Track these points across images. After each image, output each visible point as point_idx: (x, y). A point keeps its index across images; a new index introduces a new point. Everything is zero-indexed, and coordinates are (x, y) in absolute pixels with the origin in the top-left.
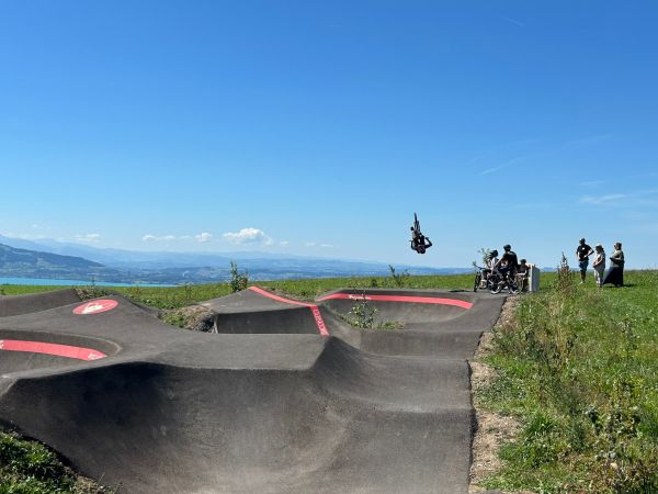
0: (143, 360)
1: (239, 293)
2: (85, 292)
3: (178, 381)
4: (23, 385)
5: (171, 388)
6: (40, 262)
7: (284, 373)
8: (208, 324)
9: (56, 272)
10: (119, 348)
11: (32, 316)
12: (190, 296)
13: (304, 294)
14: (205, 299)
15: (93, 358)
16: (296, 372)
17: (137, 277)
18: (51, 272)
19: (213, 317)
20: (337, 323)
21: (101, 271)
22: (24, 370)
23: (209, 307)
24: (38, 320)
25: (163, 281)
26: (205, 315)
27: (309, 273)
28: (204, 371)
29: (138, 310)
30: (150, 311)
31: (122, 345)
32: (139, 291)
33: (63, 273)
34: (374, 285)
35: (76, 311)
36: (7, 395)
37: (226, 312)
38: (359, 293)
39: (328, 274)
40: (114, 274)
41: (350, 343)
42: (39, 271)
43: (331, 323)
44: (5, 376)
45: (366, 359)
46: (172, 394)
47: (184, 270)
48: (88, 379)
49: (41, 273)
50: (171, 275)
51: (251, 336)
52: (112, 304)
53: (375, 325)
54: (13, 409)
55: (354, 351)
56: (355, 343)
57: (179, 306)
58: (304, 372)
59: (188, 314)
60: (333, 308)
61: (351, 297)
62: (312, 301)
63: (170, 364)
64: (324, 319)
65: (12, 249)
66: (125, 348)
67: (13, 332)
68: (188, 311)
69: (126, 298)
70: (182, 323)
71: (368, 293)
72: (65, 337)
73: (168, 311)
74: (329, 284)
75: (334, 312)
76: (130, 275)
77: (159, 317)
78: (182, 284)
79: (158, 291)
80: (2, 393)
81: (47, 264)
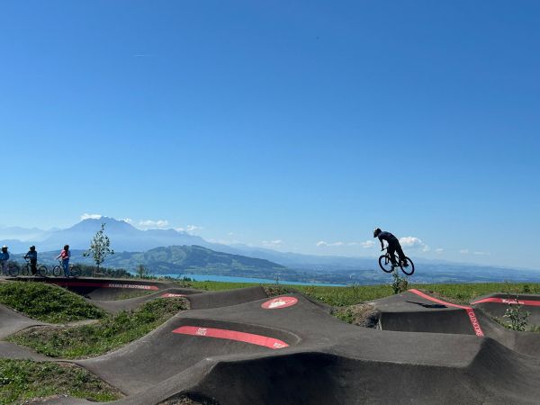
0: (320, 351)
1: (400, 295)
2: (271, 290)
3: (350, 371)
4: (222, 366)
5: (343, 377)
6: (235, 263)
7: (444, 370)
8: (373, 321)
9: (246, 272)
10: (299, 339)
11: (229, 309)
12: (357, 295)
13: (460, 297)
14: (370, 299)
15: (278, 346)
16: (455, 369)
17: (312, 277)
18: (243, 271)
19: (378, 315)
20: (491, 325)
21: (283, 272)
22: (223, 354)
23: (373, 306)
24: (233, 312)
25: (333, 281)
26: (370, 313)
27: (464, 278)
28: (371, 363)
29: (314, 307)
30: (322, 307)
31: (301, 336)
32: (313, 289)
33: (251, 272)
34: (527, 291)
35: (264, 306)
36: (210, 375)
37: (389, 311)
38: (512, 297)
39: (480, 279)
40: (292, 274)
41: (504, 344)
42: (234, 270)
43: (486, 325)
44: (208, 359)
45: (521, 360)
46: (344, 383)
47: (351, 271)
48: (274, 364)
49: (235, 272)
50: (340, 277)
51: (413, 334)
52: (293, 301)
53: (527, 328)
54: (214, 387)
55: (509, 352)
56: (509, 344)
57: (348, 304)
58: (463, 369)
59: (355, 311)
60: (488, 310)
61: (504, 301)
62: (468, 304)
63: (342, 355)
64: (478, 320)
65: (213, 252)
66: (305, 339)
67: (214, 322)
68: (356, 309)
69: (304, 295)
70: (350, 319)
71: (521, 298)
72: (256, 328)
73: (339, 308)
74: (483, 288)
75: (488, 314)
76: (306, 276)
77: (332, 313)
78: (350, 285)
79: (328, 290)
80: (206, 374)
81: (239, 265)
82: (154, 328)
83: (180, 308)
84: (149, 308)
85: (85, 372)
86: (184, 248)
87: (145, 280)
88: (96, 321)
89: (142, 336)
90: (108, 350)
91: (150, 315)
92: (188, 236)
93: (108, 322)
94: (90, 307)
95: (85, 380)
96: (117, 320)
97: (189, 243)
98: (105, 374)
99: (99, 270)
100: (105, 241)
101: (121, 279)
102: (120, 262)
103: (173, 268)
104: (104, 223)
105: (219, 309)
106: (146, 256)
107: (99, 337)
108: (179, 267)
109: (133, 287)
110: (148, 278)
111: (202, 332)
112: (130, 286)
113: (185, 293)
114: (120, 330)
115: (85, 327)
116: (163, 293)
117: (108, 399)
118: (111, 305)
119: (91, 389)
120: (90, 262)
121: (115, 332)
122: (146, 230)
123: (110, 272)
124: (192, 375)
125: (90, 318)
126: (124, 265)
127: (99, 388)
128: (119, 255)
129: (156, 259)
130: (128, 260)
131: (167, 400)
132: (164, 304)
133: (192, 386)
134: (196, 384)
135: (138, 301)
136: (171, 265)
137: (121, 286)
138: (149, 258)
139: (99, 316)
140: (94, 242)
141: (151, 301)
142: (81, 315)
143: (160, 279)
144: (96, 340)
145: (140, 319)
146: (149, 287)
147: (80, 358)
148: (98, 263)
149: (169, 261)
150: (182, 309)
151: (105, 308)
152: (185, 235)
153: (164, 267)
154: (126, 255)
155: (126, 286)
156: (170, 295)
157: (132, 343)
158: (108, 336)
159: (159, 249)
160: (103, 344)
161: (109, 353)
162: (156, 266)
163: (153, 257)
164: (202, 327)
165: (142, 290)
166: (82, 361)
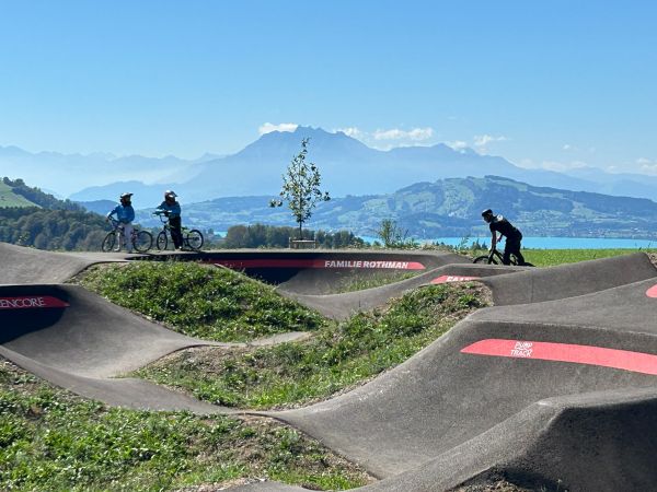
4: (573, 419)
6: (578, 210)
9: (605, 226)
11: (576, 301)
18: (595, 226)
24: (587, 309)
33: (615, 227)
35: (651, 293)
36: (548, 436)
42: (577, 225)
44: (542, 403)
49: (579, 229)
54: (558, 458)
65: (531, 188)
67: (545, 329)
80: (538, 433)
81: (589, 213)
82: (422, 344)
83: (472, 304)
84: (410, 305)
85: (294, 434)
86: (469, 182)
87: (397, 251)
88: (306, 335)
89: (399, 361)
90: (334, 390)
91: (412, 320)
92: (477, 157)
93: (331, 336)
94: (293, 308)
95: (296, 449)
96: (347, 330)
97: (479, 174)
98: (333, 437)
99: (302, 235)
100: (310, 174)
101: (348, 250)
102: (340, 218)
103: (450, 226)
104: (305, 138)
105: (555, 303)
106: (392, 202)
107: (315, 366)
108: (460, 222)
109: (373, 264)
110: (402, 246)
111: (523, 349)
112: (367, 264)
113: (481, 273)
114: (355, 352)
115: (285, 347)
116: (433, 276)
117: (342, 485)
118: (331, 303)
119: (309, 466)
120: (283, 219)
121: (345, 354)
122: (388, 149)
123: (322, 239)
124: (511, 435)
125: (292, 329)
126: (348, 223)
127: (325, 465)
128: (339, 203)
129: (414, 209)
130: (357, 214)
131: (463, 485)
132: (440, 297)
133: (513, 456)
134: (521, 453)
135: (386, 294)
136: (444, 220)
137: (348, 264)
138: (399, 207)
139: (311, 325)
140: (288, 178)
141: (413, 291)
142: (275, 324)
143: (426, 248)
144: (308, 372)
145: (394, 329)
146: (405, 265)
147: (280, 408)
148: (300, 220)
149: (440, 212)
150: (477, 306)
151: (321, 308)
152: (470, 155)
153: (429, 224)
154: (352, 203)
155: (358, 264)
156: (449, 279)
157: (382, 376)
158: (332, 363)
159: (417, 188)
160: (322, 379)
161: (337, 397)
162: (414, 221)
163: (406, 205)
164: (523, 339)
165: (392, 270)
166: (285, 413)
